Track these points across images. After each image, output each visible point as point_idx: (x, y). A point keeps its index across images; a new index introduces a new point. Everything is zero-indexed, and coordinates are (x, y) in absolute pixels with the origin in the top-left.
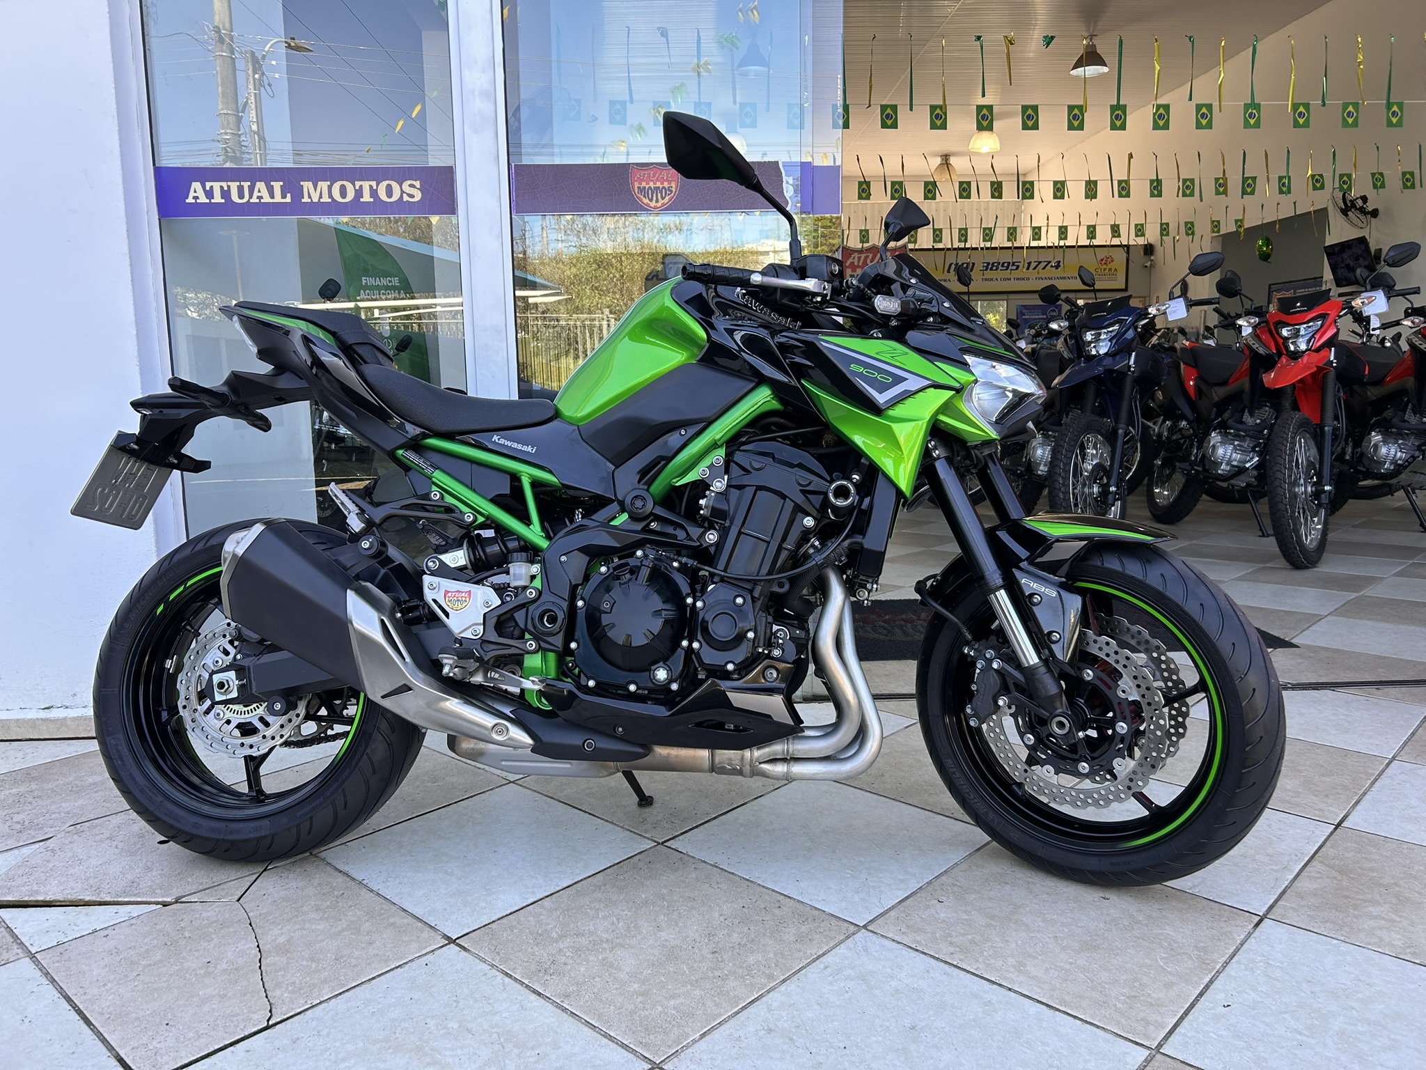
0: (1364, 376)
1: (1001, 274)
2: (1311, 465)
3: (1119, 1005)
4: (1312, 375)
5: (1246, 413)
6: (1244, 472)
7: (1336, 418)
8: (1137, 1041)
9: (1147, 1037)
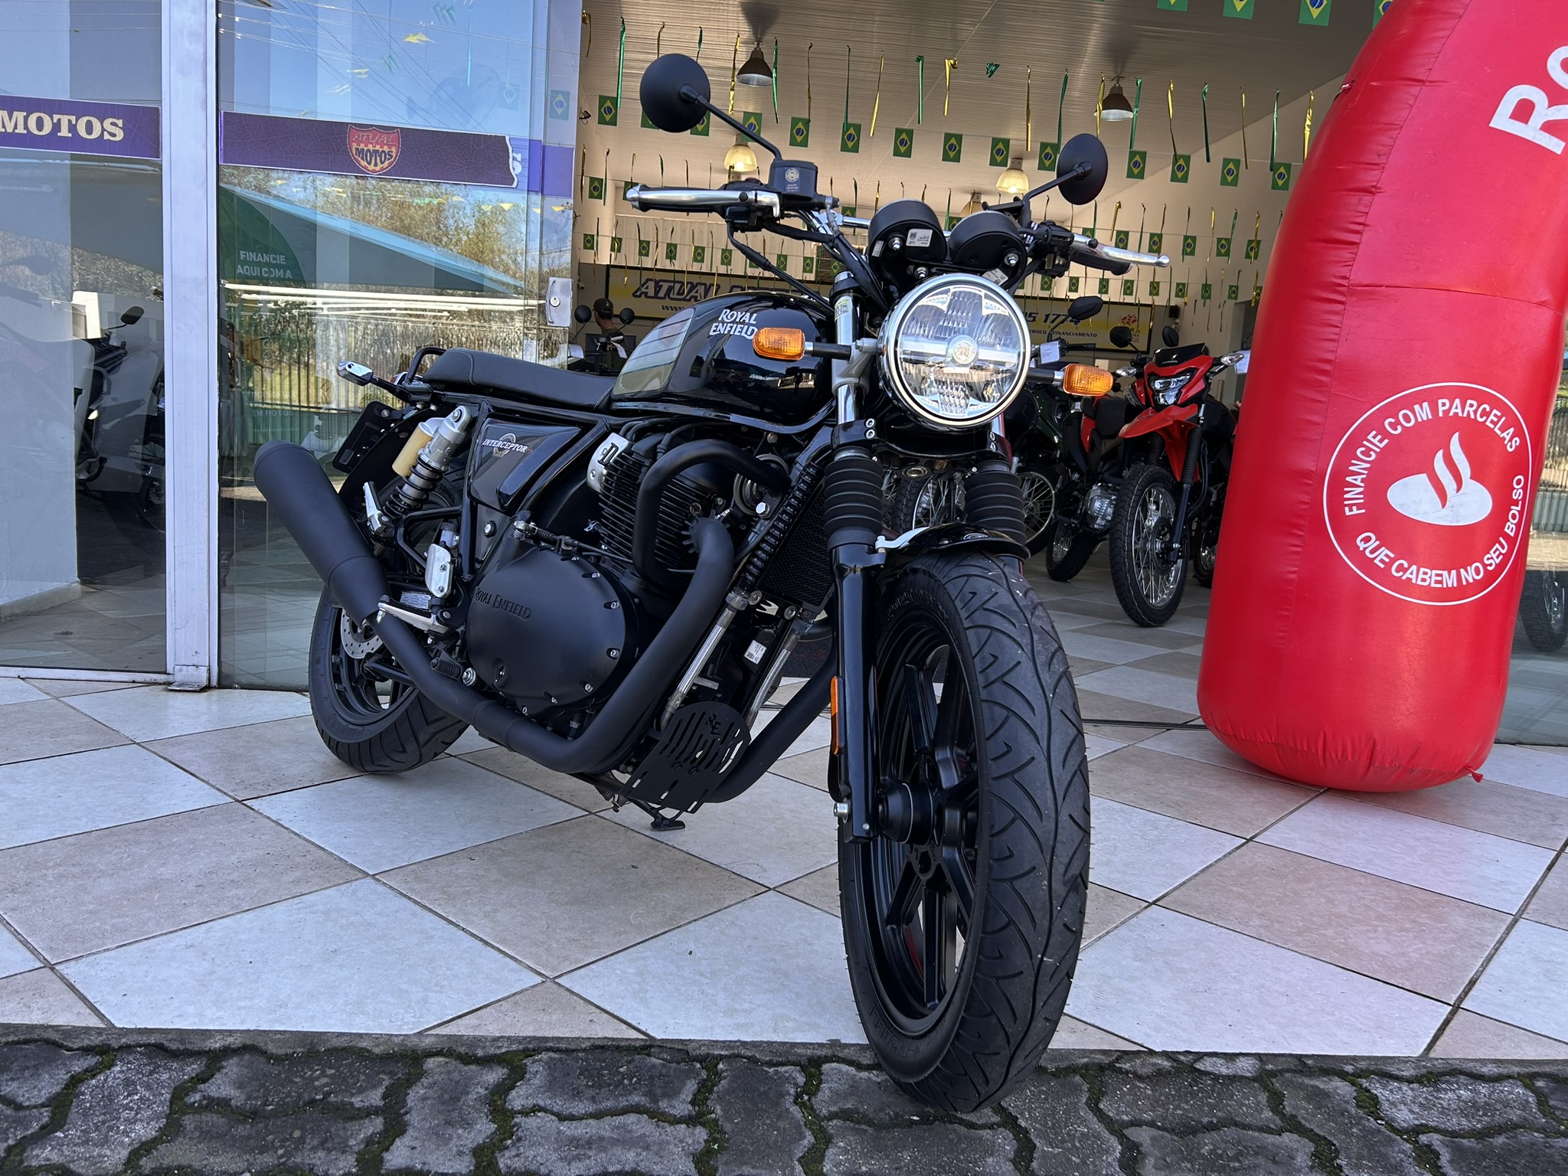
3: (555, 945)
5: (1125, 467)
8: (543, 972)
9: (554, 969)
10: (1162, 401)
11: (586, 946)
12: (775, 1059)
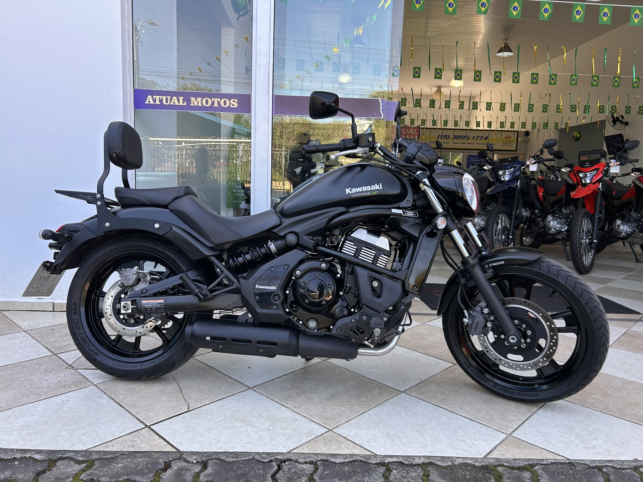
0: (613, 195)
1: (461, 141)
2: (589, 231)
3: (497, 420)
4: (591, 193)
5: (563, 208)
6: (561, 233)
7: (600, 212)
8: (503, 432)
9: (507, 431)
10: (584, 182)
11: (509, 421)
12: (622, 467)
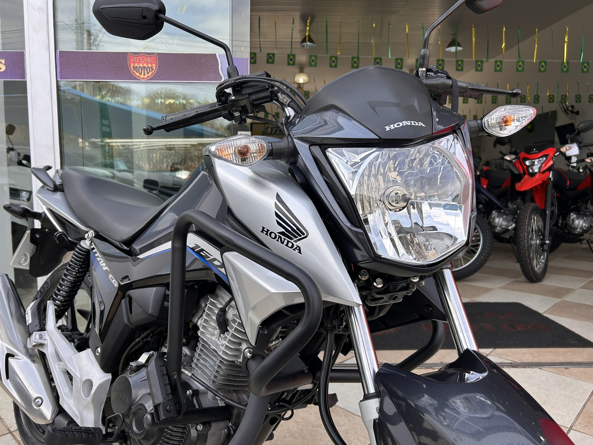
0: (566, 185)
2: (539, 230)
4: (541, 184)
5: (509, 202)
6: (508, 231)
7: (553, 206)
10: (531, 171)
